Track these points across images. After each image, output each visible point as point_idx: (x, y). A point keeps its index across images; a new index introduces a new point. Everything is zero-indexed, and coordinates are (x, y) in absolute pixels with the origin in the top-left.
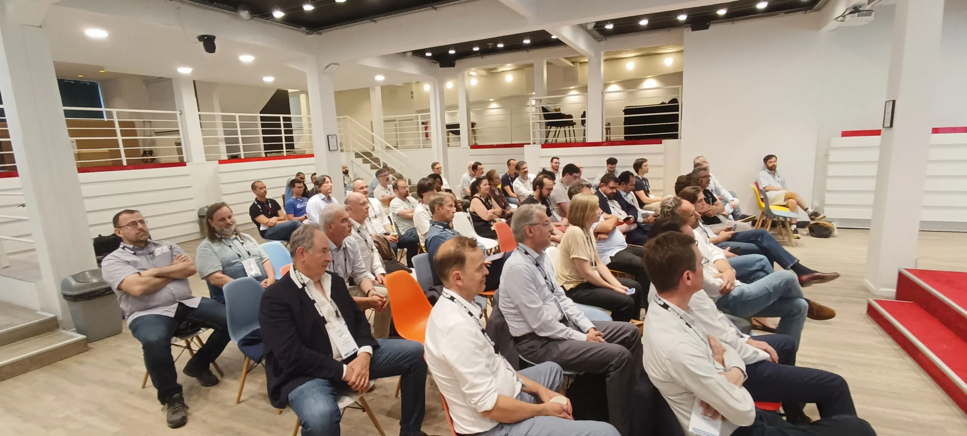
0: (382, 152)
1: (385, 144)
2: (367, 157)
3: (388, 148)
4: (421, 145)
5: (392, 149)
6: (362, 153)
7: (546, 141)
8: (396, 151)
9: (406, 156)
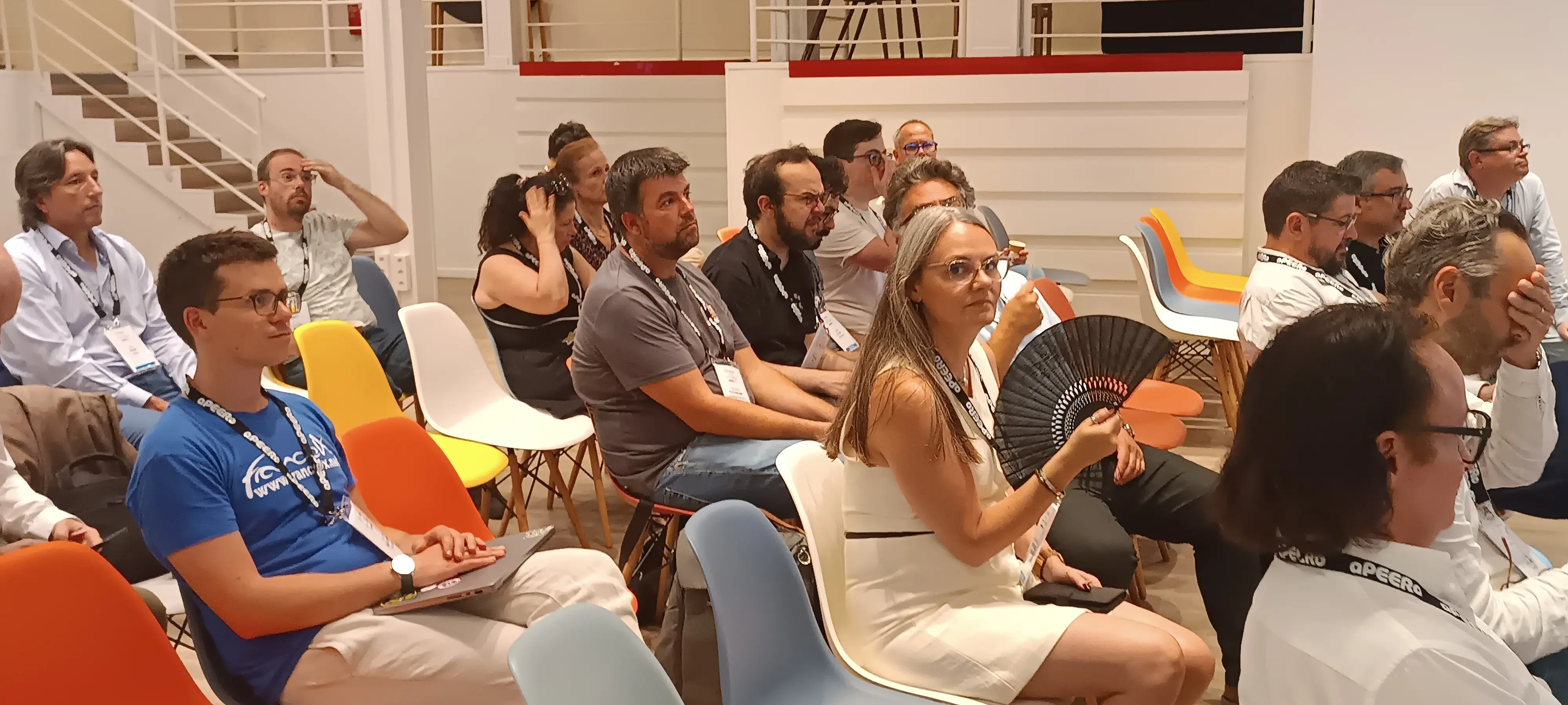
0: (164, 75)
1: (181, 47)
2: (103, 93)
3: (191, 60)
4: (328, 52)
5: (206, 65)
6: (82, 76)
7: (810, 48)
8: (223, 74)
9: (262, 96)
